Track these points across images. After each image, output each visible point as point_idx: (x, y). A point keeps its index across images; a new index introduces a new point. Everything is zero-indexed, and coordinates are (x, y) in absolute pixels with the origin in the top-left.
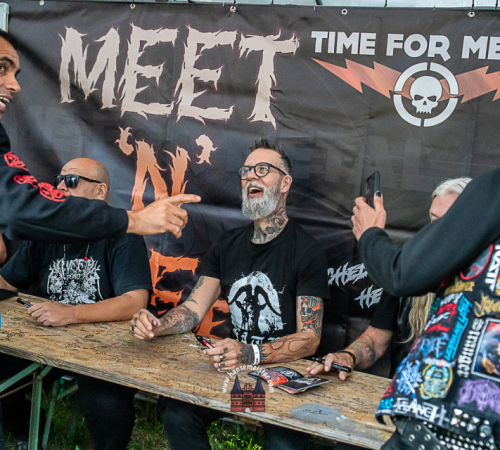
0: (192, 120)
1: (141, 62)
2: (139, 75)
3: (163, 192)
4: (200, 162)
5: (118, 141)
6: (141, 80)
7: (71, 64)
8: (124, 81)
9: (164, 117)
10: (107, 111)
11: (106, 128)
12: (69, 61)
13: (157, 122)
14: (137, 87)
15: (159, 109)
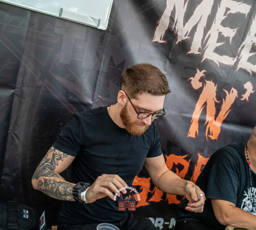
0: (245, 71)
1: (224, 24)
2: (220, 33)
3: (212, 116)
4: (243, 99)
5: (192, 78)
6: (221, 38)
7: (173, 12)
8: (210, 35)
9: (229, 66)
10: (192, 56)
11: (186, 68)
12: (172, 9)
13: (225, 69)
14: (217, 42)
15: (228, 61)
